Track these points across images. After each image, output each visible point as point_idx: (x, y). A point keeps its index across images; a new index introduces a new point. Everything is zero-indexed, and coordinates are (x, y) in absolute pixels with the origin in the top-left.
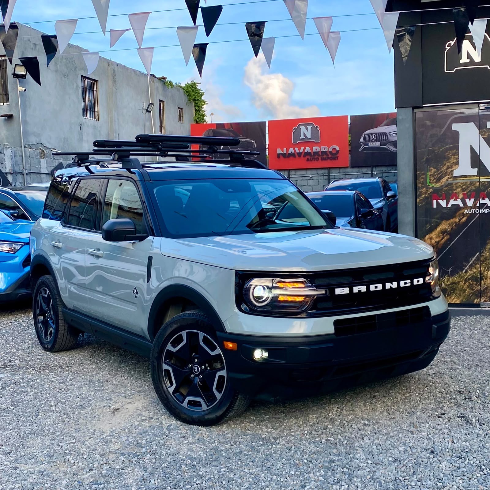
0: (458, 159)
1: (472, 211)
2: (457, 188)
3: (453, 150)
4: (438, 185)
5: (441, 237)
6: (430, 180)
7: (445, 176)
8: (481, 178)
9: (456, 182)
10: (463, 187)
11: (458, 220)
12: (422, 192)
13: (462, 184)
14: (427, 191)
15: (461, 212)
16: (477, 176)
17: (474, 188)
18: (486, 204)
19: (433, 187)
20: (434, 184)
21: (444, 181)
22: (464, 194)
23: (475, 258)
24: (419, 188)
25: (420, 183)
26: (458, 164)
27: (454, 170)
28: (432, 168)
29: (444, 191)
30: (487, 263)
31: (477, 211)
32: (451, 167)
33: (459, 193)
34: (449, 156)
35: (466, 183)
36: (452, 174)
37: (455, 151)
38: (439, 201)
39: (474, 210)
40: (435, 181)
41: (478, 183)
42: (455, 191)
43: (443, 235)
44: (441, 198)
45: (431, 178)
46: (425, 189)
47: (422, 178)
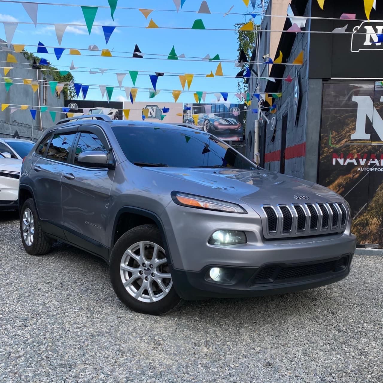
0: (355, 125)
1: (364, 169)
2: (353, 149)
3: (352, 118)
4: (338, 146)
5: (338, 189)
6: (332, 141)
7: (344, 139)
8: (372, 142)
9: (353, 144)
10: (358, 149)
11: (352, 176)
12: (324, 151)
13: (357, 146)
14: (329, 150)
15: (355, 169)
16: (369, 140)
17: (366, 150)
18: (375, 164)
19: (334, 147)
20: (334, 145)
21: (343, 143)
22: (358, 155)
23: (363, 208)
24: (322, 147)
25: (323, 143)
26: (355, 130)
27: (352, 135)
28: (333, 132)
29: (343, 151)
30: (373, 212)
31: (368, 169)
32: (349, 132)
33: (354, 153)
34: (348, 122)
35: (360, 145)
36: (350, 138)
37: (353, 118)
38: (338, 159)
39: (365, 168)
40: (335, 142)
41: (370, 147)
42: (351, 152)
43: (339, 188)
44: (340, 157)
45: (333, 140)
46: (327, 148)
47: (325, 139)
